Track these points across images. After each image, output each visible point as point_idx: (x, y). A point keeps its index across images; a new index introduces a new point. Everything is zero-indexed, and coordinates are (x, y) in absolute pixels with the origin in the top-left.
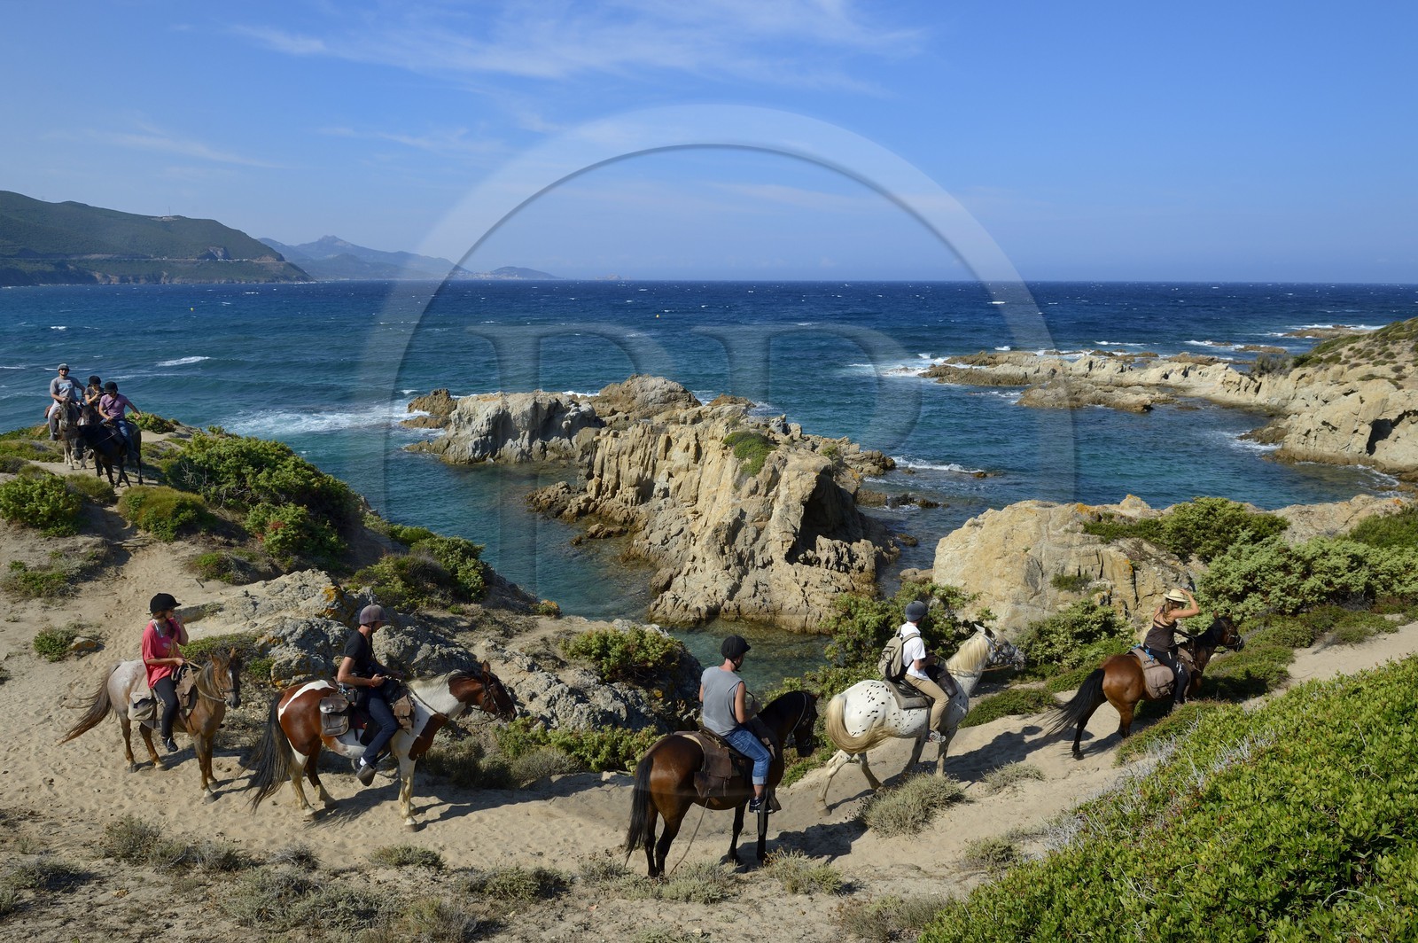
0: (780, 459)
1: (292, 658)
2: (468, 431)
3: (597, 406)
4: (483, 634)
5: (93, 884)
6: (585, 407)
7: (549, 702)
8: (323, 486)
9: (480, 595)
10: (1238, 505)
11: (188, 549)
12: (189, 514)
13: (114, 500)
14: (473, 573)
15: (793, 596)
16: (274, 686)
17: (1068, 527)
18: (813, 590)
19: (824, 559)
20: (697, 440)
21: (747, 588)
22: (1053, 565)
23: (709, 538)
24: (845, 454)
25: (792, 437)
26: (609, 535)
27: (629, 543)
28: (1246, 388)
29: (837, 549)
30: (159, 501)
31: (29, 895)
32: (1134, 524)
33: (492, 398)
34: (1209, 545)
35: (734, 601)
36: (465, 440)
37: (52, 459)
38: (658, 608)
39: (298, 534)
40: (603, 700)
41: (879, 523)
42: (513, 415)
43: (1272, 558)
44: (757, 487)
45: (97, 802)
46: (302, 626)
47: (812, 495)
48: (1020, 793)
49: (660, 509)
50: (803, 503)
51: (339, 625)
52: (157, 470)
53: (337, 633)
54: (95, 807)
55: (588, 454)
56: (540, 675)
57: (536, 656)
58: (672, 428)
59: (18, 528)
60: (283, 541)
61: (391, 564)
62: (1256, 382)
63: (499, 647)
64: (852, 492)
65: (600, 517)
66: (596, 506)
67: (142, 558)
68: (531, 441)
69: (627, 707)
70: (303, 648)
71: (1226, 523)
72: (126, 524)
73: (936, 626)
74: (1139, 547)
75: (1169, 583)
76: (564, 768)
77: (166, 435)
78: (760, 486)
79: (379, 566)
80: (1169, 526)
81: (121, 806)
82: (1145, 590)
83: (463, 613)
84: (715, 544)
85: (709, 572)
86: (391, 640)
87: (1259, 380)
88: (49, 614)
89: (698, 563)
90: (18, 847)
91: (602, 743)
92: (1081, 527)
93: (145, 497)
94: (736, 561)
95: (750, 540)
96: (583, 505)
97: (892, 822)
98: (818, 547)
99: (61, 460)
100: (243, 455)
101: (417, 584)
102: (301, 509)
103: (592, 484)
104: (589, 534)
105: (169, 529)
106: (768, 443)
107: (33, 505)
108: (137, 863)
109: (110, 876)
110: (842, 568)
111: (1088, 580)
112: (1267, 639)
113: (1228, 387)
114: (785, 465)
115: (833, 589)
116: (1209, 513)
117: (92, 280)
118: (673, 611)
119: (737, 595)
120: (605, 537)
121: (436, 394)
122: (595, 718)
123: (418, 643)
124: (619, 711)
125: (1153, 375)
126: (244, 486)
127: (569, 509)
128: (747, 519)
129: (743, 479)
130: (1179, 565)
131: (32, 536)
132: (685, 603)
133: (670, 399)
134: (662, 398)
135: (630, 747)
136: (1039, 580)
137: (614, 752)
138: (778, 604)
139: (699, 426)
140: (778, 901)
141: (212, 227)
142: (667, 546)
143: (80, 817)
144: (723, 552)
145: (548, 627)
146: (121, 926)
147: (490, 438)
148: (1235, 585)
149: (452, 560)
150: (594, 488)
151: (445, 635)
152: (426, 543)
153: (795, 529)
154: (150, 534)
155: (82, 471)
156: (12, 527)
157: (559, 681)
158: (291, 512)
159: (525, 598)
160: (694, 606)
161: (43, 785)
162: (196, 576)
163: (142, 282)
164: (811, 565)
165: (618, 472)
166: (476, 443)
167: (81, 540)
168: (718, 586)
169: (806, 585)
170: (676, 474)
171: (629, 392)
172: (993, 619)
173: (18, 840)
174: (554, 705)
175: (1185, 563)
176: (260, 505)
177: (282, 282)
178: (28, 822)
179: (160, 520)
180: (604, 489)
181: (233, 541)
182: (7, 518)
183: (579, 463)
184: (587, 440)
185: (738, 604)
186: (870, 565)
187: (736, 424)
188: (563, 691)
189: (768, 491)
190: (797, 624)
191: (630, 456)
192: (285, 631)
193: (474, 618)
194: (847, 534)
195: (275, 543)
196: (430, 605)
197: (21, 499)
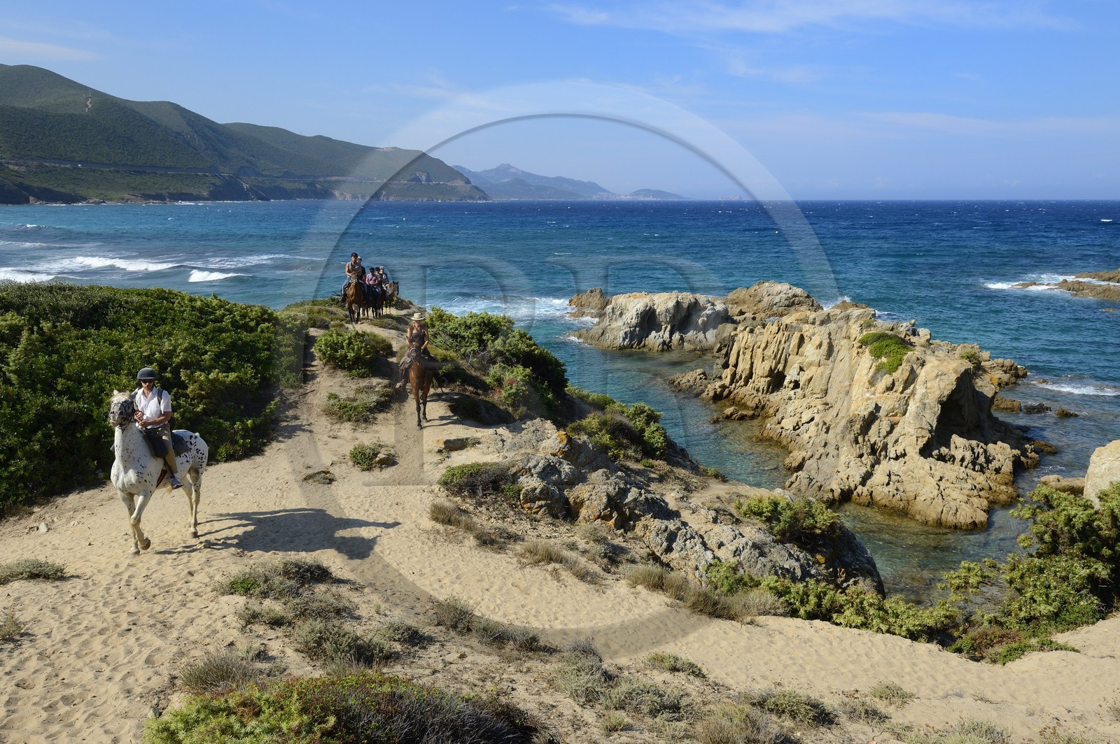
0: (918, 359)
1: (536, 486)
2: (620, 323)
3: (729, 307)
4: (670, 486)
5: (438, 645)
6: (719, 307)
7: (735, 552)
8: (540, 353)
9: (663, 454)
11: (449, 394)
12: (449, 367)
13: (393, 353)
14: (656, 436)
15: (927, 489)
16: (522, 508)
18: (948, 485)
19: (958, 457)
20: (830, 339)
21: (879, 476)
23: (843, 427)
24: (982, 360)
26: (742, 418)
27: (762, 426)
29: (973, 449)
33: (640, 297)
35: (867, 487)
36: (618, 330)
38: (793, 486)
39: (526, 390)
40: (779, 556)
41: (1016, 429)
42: (658, 311)
44: (893, 384)
46: (542, 461)
47: (950, 396)
49: (790, 399)
50: (940, 402)
51: (568, 464)
53: (567, 470)
55: (725, 346)
56: (724, 527)
57: (717, 511)
58: (806, 327)
59: (330, 369)
60: (516, 394)
61: (597, 420)
63: (685, 499)
65: (733, 403)
66: (730, 392)
68: (671, 334)
70: (543, 480)
76: (777, 611)
78: (897, 384)
79: (587, 420)
83: (652, 467)
84: (849, 433)
85: (842, 459)
86: (608, 481)
88: (357, 435)
89: (831, 449)
91: (806, 594)
94: (869, 451)
95: (883, 433)
96: (719, 390)
98: (952, 446)
100: (485, 325)
101: (617, 438)
102: (528, 370)
103: (728, 373)
104: (725, 415)
106: (904, 344)
107: (343, 352)
108: (463, 634)
109: (446, 641)
110: (977, 467)
114: (923, 365)
115: (968, 486)
117: (332, 196)
119: (869, 482)
120: (739, 419)
121: (592, 292)
122: (776, 571)
123: (628, 486)
126: (485, 349)
127: (706, 393)
128: (882, 413)
129: (878, 376)
131: (341, 375)
132: (819, 484)
133: (793, 303)
134: (787, 302)
137: (820, 604)
138: (912, 495)
139: (831, 327)
142: (798, 431)
144: (857, 442)
145: (718, 489)
147: (637, 329)
149: (640, 422)
150: (729, 377)
151: (644, 483)
153: (931, 426)
156: (327, 367)
157: (741, 535)
158: (521, 372)
159: (694, 463)
160: (829, 488)
162: (457, 416)
163: (368, 199)
164: (946, 461)
165: (752, 363)
166: (626, 333)
167: (375, 381)
168: (851, 472)
169: (941, 479)
170: (807, 369)
171: (755, 296)
174: (739, 555)
176: (497, 365)
177: (469, 201)
180: (737, 377)
181: (480, 392)
182: (324, 361)
183: (717, 355)
184: (726, 334)
185: (870, 490)
186: (1007, 467)
187: (869, 326)
188: (747, 544)
189: (905, 388)
190: (932, 515)
191: (764, 350)
192: (531, 464)
193: (661, 472)
194: (983, 436)
195: (510, 395)
196: (627, 457)
197: (335, 347)
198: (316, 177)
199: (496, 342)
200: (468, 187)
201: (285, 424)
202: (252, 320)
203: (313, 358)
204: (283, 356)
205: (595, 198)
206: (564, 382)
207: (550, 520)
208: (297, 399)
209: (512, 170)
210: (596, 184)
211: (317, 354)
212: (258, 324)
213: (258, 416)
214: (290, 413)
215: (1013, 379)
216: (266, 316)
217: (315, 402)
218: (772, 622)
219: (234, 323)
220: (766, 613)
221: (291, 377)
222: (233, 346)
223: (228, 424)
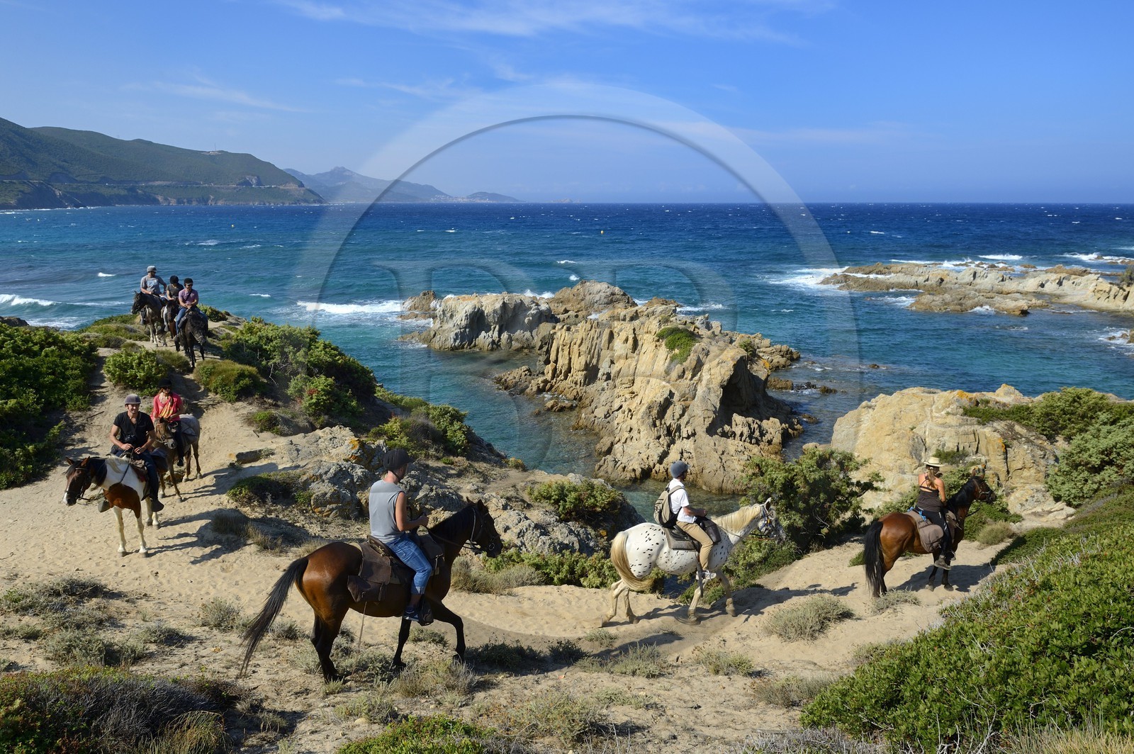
0: (703, 350)
1: (327, 491)
2: (451, 325)
3: (553, 306)
4: (467, 480)
5: (196, 643)
6: (543, 307)
7: (519, 534)
8: (346, 363)
9: (464, 450)
10: (1101, 394)
11: (245, 408)
12: (247, 381)
13: (191, 371)
14: (459, 434)
15: (712, 462)
16: (314, 512)
17: (949, 410)
18: (729, 457)
19: (738, 433)
20: (635, 334)
21: (674, 454)
22: (935, 442)
23: (644, 413)
24: (758, 348)
25: (713, 333)
26: (562, 409)
27: (579, 417)
28: (1115, 296)
29: (749, 425)
30: (225, 371)
31: (153, 648)
32: (1007, 409)
33: (469, 299)
34: (1074, 428)
35: (663, 465)
36: (448, 333)
37: (141, 339)
38: (602, 469)
39: (328, 399)
40: (560, 534)
41: (786, 405)
42: (486, 312)
43: (1127, 437)
44: (684, 372)
45: (191, 589)
46: (334, 467)
47: (730, 380)
48: (899, 614)
49: (603, 390)
50: (722, 386)
51: (361, 468)
52: (220, 348)
53: (360, 474)
54: (189, 593)
55: (546, 344)
56: (512, 512)
57: (508, 499)
58: (614, 324)
59: (121, 389)
60: (317, 404)
61: (398, 424)
62: (1124, 290)
63: (480, 490)
64: (763, 378)
65: (555, 395)
66: (552, 386)
67: (213, 414)
68: (500, 333)
69: (579, 541)
70: (334, 484)
71: (1089, 409)
72: (200, 388)
73: (833, 484)
74: (1011, 428)
75: (1037, 459)
76: (534, 581)
77: (220, 323)
78: (687, 372)
79: (390, 424)
80: (1038, 412)
81: (208, 593)
82: (1016, 465)
83: (452, 463)
84: (648, 418)
85: (643, 441)
87: (1127, 289)
89: (634, 434)
90: (140, 616)
91: (562, 564)
92: (961, 411)
93: (214, 368)
94: (665, 432)
95: (677, 416)
96: (542, 385)
97: (794, 630)
98: (734, 423)
99: (148, 340)
100: (286, 337)
101: (417, 440)
102: (330, 380)
103: (549, 368)
104: (546, 409)
105: (232, 392)
106: (693, 336)
107: (133, 372)
108: (224, 631)
109: (207, 639)
110: (753, 441)
111: (965, 455)
112: (1120, 504)
113: (1099, 295)
114: (707, 355)
115: (745, 457)
116: (1074, 401)
117: (155, 201)
118: (613, 471)
119: (665, 460)
120: (559, 411)
121: (425, 294)
122: (555, 547)
123: (420, 484)
124: (573, 543)
125: (1031, 284)
126: (287, 362)
127: (530, 388)
128: (676, 398)
129: (672, 366)
130: (1046, 444)
132: (623, 465)
133: (611, 301)
134: (606, 300)
135: (584, 568)
136: (923, 454)
137: (572, 571)
138: (700, 468)
139: (637, 322)
140: (704, 679)
141: (248, 160)
142: (609, 419)
143: (179, 600)
144: (655, 425)
145: (517, 477)
146: (221, 670)
147: (467, 330)
148: (1093, 459)
149: (444, 423)
150: (550, 372)
151: (440, 479)
152: (423, 409)
153: (715, 407)
154: (218, 396)
155: (164, 348)
156: (118, 388)
157: (527, 518)
158: (322, 382)
159: (498, 455)
160: (631, 468)
161: (151, 576)
162: (253, 429)
163: (194, 203)
164: (728, 437)
165: (570, 359)
166: (456, 334)
168: (650, 452)
169: (723, 454)
170: (617, 361)
171: (578, 295)
172: (882, 481)
173: (138, 612)
174: (523, 536)
175: (1052, 443)
176: (299, 376)
177: (303, 204)
178: (143, 601)
179: (226, 385)
180: (558, 372)
181: (280, 403)
182: (114, 381)
183: (539, 352)
184: (546, 333)
185: (666, 467)
186: (777, 439)
187: (667, 321)
188: (530, 526)
189: (693, 376)
190: (715, 483)
191: (579, 346)
192: (322, 471)
193: (461, 468)
194: (759, 413)
195: (310, 405)
196: (427, 456)
197: (124, 367)
198: (136, 182)
199: (298, 354)
200: (302, 190)
201: (71, 447)
202: (35, 344)
203: (102, 379)
204: (69, 379)
205: (433, 200)
206: (371, 390)
207: (340, 521)
208: (85, 421)
209: (347, 173)
210: (432, 187)
211: (107, 376)
212: (42, 348)
213: (41, 441)
214: (77, 436)
215: (789, 362)
216: (50, 340)
217: (104, 424)
218: (527, 591)
219: (16, 349)
220: (523, 584)
221: (78, 399)
222: (14, 371)
223: (7, 450)
